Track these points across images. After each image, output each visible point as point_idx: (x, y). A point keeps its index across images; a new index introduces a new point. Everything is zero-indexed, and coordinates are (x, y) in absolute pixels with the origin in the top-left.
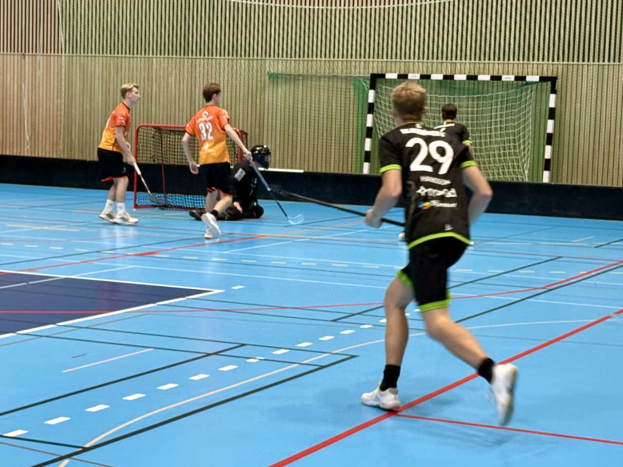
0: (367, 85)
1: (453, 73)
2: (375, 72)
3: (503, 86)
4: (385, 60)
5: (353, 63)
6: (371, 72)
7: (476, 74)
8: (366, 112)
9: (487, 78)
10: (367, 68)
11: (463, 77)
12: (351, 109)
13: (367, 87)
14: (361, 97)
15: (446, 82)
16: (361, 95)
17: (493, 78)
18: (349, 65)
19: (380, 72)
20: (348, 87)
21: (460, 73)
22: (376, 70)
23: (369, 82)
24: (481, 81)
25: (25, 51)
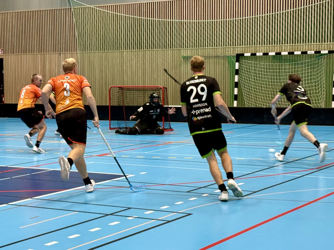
0: (234, 60)
1: (281, 51)
2: (239, 53)
3: (308, 56)
4: (244, 46)
5: (227, 49)
6: (236, 53)
7: (293, 51)
8: (235, 74)
9: (299, 53)
10: (234, 51)
11: (286, 53)
12: (227, 73)
13: (235, 61)
14: (232, 67)
15: (277, 57)
16: (232, 66)
17: (303, 53)
18: (224, 50)
19: (241, 53)
20: (225, 62)
21: (285, 51)
22: (239, 52)
23: (235, 58)
24: (296, 55)
25: (61, 52)
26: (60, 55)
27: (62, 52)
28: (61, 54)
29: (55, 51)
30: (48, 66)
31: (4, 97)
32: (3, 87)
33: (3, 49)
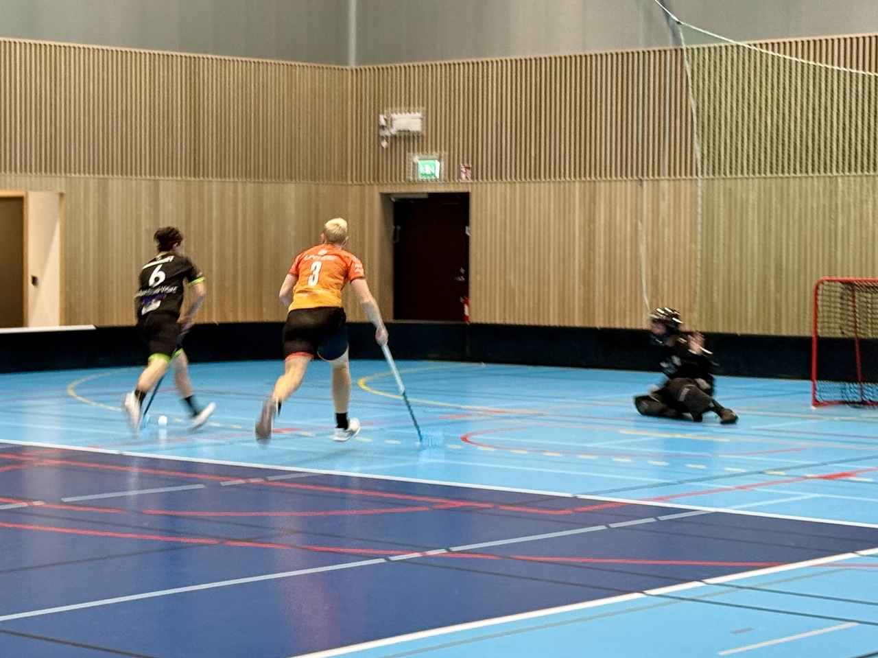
25: (643, 175)
26: (641, 185)
27: (646, 177)
28: (645, 183)
29: (624, 172)
30: (602, 217)
31: (468, 304)
32: (467, 275)
33: (471, 166)
